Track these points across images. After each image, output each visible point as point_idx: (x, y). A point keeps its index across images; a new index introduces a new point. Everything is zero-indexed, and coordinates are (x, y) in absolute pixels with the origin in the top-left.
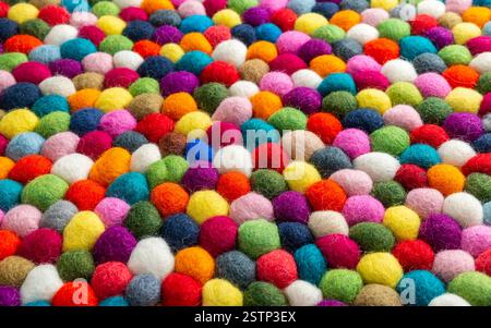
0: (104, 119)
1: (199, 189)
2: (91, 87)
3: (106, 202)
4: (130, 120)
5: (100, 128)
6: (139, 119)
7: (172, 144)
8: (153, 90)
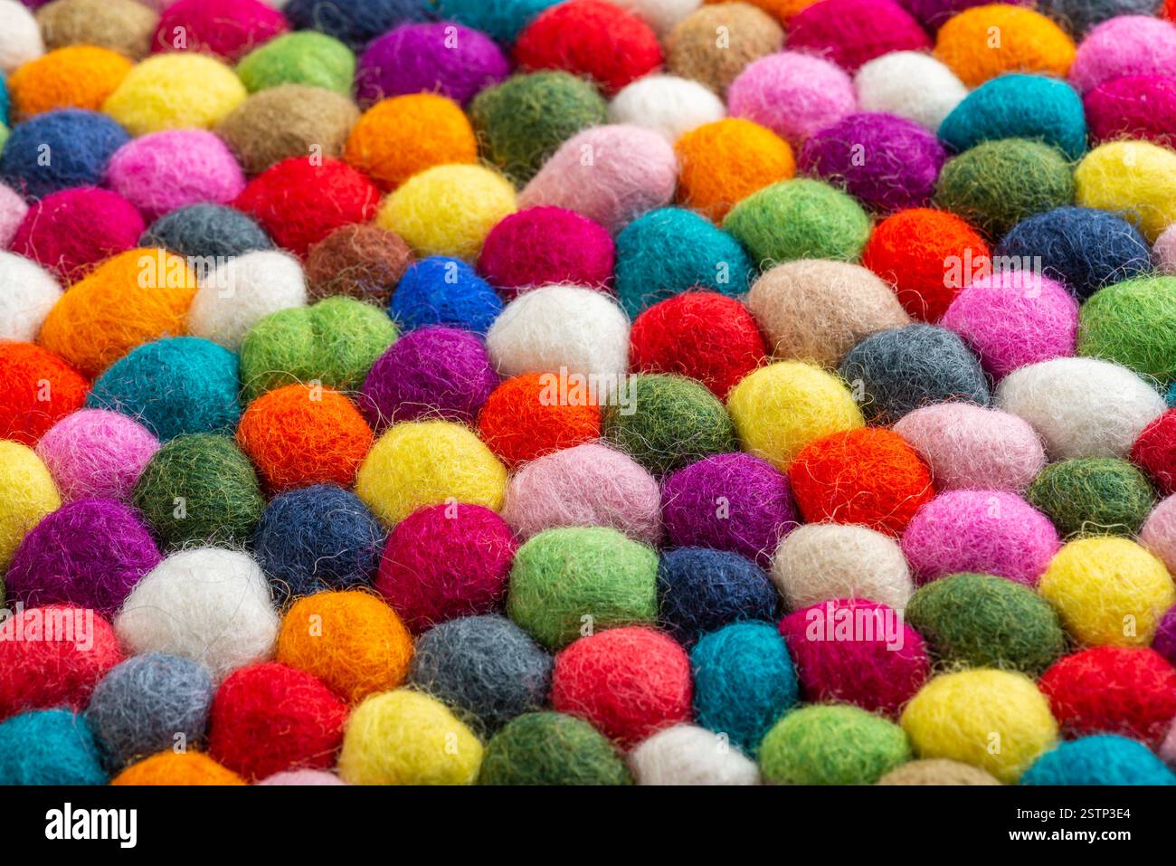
0: (128, 153)
1: (408, 415)
2: (103, 43)
3: (79, 425)
4: (220, 168)
5: (106, 183)
6: (251, 172)
7: (352, 260)
8: (323, 76)
